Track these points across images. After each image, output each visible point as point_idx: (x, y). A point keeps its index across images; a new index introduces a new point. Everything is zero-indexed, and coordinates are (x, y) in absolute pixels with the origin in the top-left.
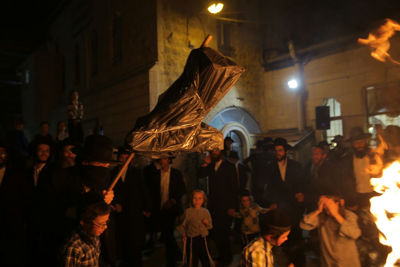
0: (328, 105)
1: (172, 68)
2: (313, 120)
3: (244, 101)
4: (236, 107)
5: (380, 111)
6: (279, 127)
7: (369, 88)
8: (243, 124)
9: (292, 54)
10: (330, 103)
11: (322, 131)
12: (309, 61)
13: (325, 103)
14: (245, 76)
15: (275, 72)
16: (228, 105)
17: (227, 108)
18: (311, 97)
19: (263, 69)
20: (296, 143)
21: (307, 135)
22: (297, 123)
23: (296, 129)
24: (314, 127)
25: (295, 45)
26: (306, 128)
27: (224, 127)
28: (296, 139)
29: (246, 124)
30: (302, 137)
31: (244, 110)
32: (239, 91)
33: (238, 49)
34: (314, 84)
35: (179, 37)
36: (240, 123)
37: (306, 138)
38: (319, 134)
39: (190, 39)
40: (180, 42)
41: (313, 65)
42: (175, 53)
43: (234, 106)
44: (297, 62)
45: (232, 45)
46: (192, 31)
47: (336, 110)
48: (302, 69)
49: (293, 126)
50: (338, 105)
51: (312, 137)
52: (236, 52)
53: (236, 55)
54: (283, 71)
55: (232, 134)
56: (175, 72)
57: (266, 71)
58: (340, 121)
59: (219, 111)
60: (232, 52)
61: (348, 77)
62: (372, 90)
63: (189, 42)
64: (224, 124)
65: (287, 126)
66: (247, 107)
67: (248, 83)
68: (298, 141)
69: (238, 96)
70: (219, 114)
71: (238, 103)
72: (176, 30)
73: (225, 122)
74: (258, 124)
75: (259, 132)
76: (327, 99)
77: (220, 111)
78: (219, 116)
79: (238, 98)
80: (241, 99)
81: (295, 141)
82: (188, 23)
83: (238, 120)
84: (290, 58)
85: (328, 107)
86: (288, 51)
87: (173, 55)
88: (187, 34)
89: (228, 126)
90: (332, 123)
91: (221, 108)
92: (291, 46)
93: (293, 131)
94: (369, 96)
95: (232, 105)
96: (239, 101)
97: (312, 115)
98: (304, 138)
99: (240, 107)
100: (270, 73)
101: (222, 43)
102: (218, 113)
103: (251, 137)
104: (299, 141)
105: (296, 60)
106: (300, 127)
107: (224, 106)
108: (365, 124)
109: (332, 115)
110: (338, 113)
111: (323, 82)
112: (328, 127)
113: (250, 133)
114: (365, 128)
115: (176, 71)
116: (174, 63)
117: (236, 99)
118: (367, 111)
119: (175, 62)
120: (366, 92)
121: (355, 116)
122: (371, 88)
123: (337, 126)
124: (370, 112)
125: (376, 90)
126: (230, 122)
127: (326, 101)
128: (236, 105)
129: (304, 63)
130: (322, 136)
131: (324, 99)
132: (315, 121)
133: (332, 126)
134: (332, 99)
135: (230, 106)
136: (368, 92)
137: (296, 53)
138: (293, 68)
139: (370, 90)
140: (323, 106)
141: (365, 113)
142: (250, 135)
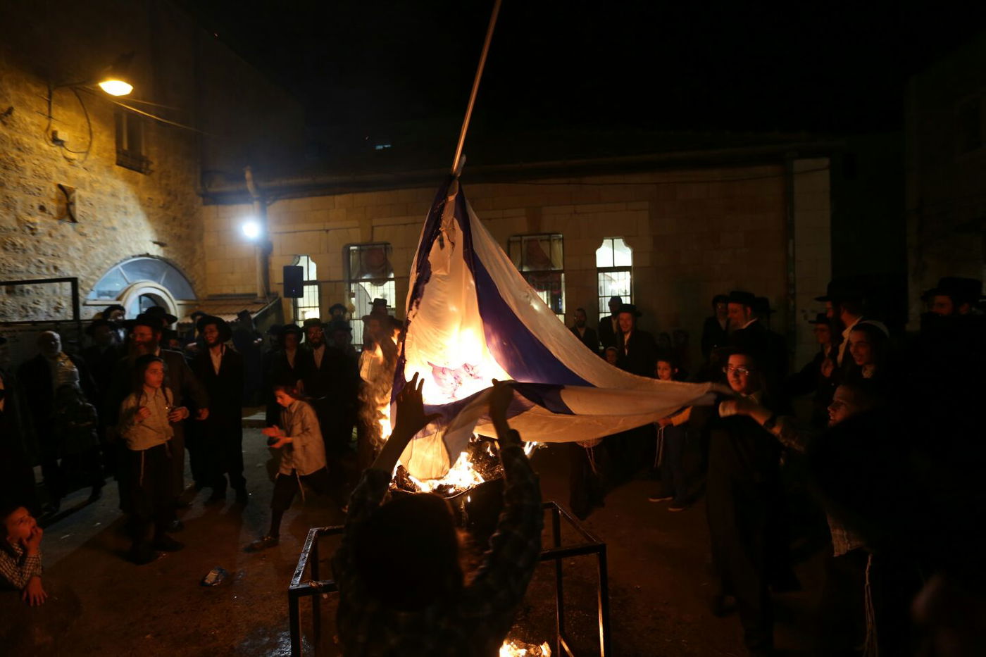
0: (299, 265)
1: (13, 175)
2: (279, 284)
3: (167, 248)
4: (152, 256)
5: (365, 278)
6: (227, 290)
7: (352, 248)
8: (164, 285)
9: (250, 185)
10: (303, 262)
11: (292, 299)
12: (275, 200)
13: (296, 261)
14: (168, 208)
15: (221, 207)
16: (137, 252)
17: (134, 257)
18: (276, 251)
19: (200, 200)
21: (271, 305)
22: (256, 286)
23: (255, 295)
24: (281, 294)
25: (253, 172)
26: (268, 293)
27: (129, 288)
28: (255, 310)
29: (169, 283)
30: (263, 308)
31: (165, 261)
32: (157, 231)
33: (156, 162)
34: (281, 233)
35: (28, 119)
36: (159, 283)
37: (268, 309)
38: (288, 303)
39: (55, 127)
40: (33, 128)
41: (278, 206)
42: (20, 148)
43: (148, 255)
44: (257, 199)
45: (144, 153)
46: (59, 113)
47: (311, 271)
48: (263, 210)
49: (249, 290)
50: (313, 266)
51: (278, 307)
52: (152, 167)
53: (152, 171)
54: (235, 207)
56: (19, 183)
57: (205, 204)
58: (316, 287)
59: (118, 261)
60: (144, 164)
61: (327, 231)
62: (357, 250)
63: (54, 133)
64: (128, 283)
65: (240, 291)
66: (171, 257)
67: (174, 219)
68: (257, 313)
69: (156, 240)
70: (119, 266)
71: (155, 251)
72: (21, 103)
73: (130, 280)
74: (191, 284)
75: (192, 297)
76: (297, 256)
77: (121, 262)
78: (118, 269)
79: (155, 243)
80: (161, 244)
82: (50, 96)
83: (154, 277)
84: (247, 191)
85: (302, 268)
86: (243, 180)
87: (15, 151)
88: (50, 117)
89: (136, 286)
90: (306, 288)
91: (123, 257)
92: (248, 175)
93: (249, 298)
94: (351, 257)
95: (145, 253)
96: (157, 246)
97: (278, 277)
98: (266, 308)
99: (158, 257)
100: (213, 208)
101: (125, 147)
102: (116, 264)
103: (179, 305)
104: (259, 313)
105: (255, 196)
106: (259, 294)
107: (130, 254)
108: (347, 293)
109: (305, 279)
110: (313, 277)
111: (295, 232)
112: (302, 296)
113: (177, 298)
114: (347, 297)
115: (22, 181)
116: (16, 166)
117: (151, 244)
118: (350, 277)
119: (21, 165)
120: (349, 252)
121: (336, 282)
122: (355, 248)
123: (312, 294)
124: (353, 278)
125: (360, 251)
126: (141, 281)
127: (298, 259)
128: (151, 253)
129: (268, 202)
130: (292, 306)
131: (295, 255)
132: (282, 286)
133: (305, 294)
134: (306, 257)
135: (141, 254)
136: (351, 253)
137: (256, 186)
138: (250, 206)
139: (353, 250)
140: (293, 265)
141: (347, 278)
142: (176, 302)
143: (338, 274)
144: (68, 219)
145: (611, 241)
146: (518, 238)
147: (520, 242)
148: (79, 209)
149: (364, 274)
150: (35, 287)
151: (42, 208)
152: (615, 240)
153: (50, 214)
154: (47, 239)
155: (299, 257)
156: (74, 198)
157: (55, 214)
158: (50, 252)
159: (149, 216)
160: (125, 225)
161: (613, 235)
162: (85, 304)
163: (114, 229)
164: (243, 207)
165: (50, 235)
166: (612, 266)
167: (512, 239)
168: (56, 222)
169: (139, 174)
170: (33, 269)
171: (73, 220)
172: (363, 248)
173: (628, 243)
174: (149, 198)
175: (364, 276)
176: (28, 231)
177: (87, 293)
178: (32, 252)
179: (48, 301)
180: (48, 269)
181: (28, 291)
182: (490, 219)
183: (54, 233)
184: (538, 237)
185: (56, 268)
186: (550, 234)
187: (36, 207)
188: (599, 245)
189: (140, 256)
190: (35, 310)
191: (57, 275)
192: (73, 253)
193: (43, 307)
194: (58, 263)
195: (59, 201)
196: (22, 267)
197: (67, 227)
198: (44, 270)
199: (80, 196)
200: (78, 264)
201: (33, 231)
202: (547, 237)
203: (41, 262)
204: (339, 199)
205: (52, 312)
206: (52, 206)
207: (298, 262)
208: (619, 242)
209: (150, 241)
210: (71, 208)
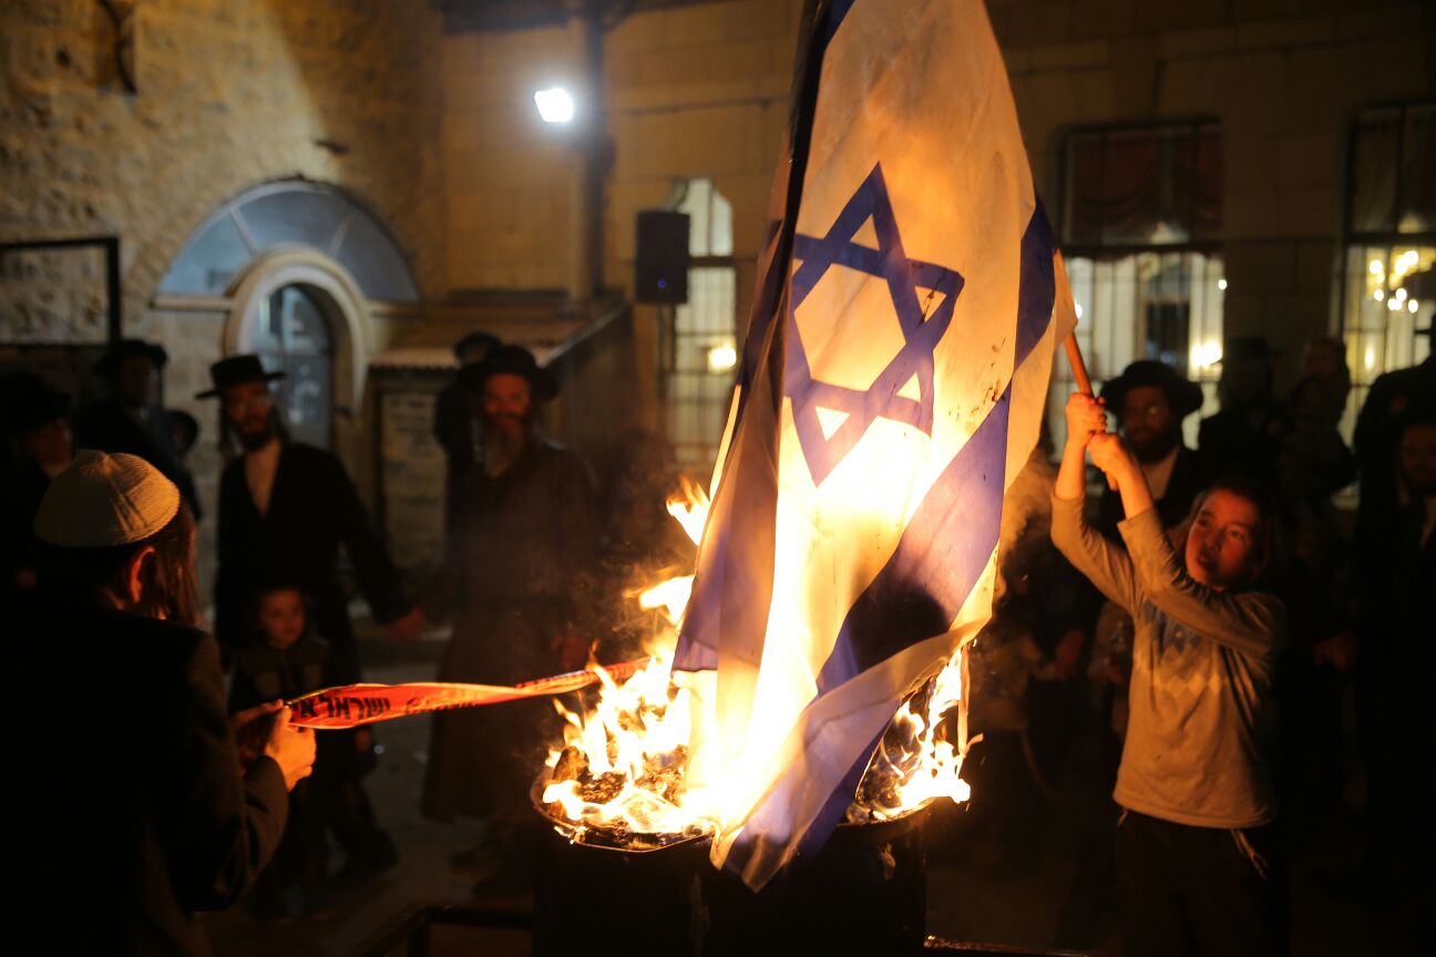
0: (686, 208)
2: (626, 263)
3: (346, 159)
4: (312, 182)
6: (496, 278)
8: (341, 259)
10: (696, 200)
11: (658, 309)
12: (626, 13)
13: (679, 193)
14: (354, 47)
16: (275, 169)
17: (268, 182)
18: (624, 167)
20: (556, 352)
21: (603, 322)
22: (567, 273)
23: (563, 294)
24: (630, 294)
26: (599, 291)
27: (254, 265)
29: (352, 257)
31: (343, 196)
32: (323, 111)
34: (639, 113)
36: (326, 251)
38: (645, 316)
43: (300, 178)
47: (714, 226)
48: (595, 46)
49: (547, 278)
50: (723, 211)
51: (622, 331)
55: (291, 297)
58: (729, 275)
59: (232, 195)
64: (253, 253)
65: (528, 279)
66: (360, 182)
67: (370, 75)
68: (565, 342)
69: (321, 134)
70: (233, 209)
71: (319, 165)
73: (257, 244)
74: (408, 258)
75: (410, 294)
76: (682, 182)
77: (239, 195)
78: (231, 217)
79: (321, 144)
80: (334, 147)
81: (550, 344)
83: (316, 236)
85: (686, 218)
89: (272, 262)
90: (698, 278)
91: (242, 183)
93: (546, 301)
95: (290, 170)
96: (323, 154)
97: (624, 244)
98: (589, 332)
99: (326, 184)
102: (225, 202)
103: (374, 315)
104: (569, 345)
106: (576, 288)
107: (255, 173)
109: (698, 247)
110: (723, 246)
111: (675, 109)
112: (685, 299)
113: (373, 293)
117: (309, 146)
123: (716, 294)
126: (284, 246)
127: (680, 189)
128: (309, 174)
130: (658, 328)
131: (674, 179)
132: (632, 270)
133: (696, 294)
134: (704, 185)
135: (285, 174)
140: (667, 209)
142: (370, 307)
144: (117, 84)
148: (144, 58)
150: (46, 260)
151: (64, 58)
153: (79, 72)
154: (71, 136)
155: (687, 183)
156: (131, 29)
157: (89, 69)
158: (78, 170)
159: (307, 72)
160: (249, 97)
162: (152, 305)
163: (221, 108)
165: (79, 126)
167: (1368, 115)
168: (91, 93)
170: (42, 213)
171: (130, 87)
174: (308, 22)
176: (32, 117)
177: (156, 276)
178: (40, 170)
179: (72, 295)
180: (73, 212)
181: (30, 268)
183: (88, 122)
185: (90, 212)
187: (51, 55)
189: (284, 180)
190: (45, 316)
191: (92, 229)
192: (129, 174)
193: (61, 308)
194: (96, 199)
195: (100, 37)
196: (19, 208)
197: (116, 106)
198: (65, 216)
199: (146, 24)
200: (138, 200)
201: (43, 117)
203: (57, 195)
205: (80, 322)
206: (85, 53)
207: (680, 201)
209: (308, 139)
210: (125, 53)
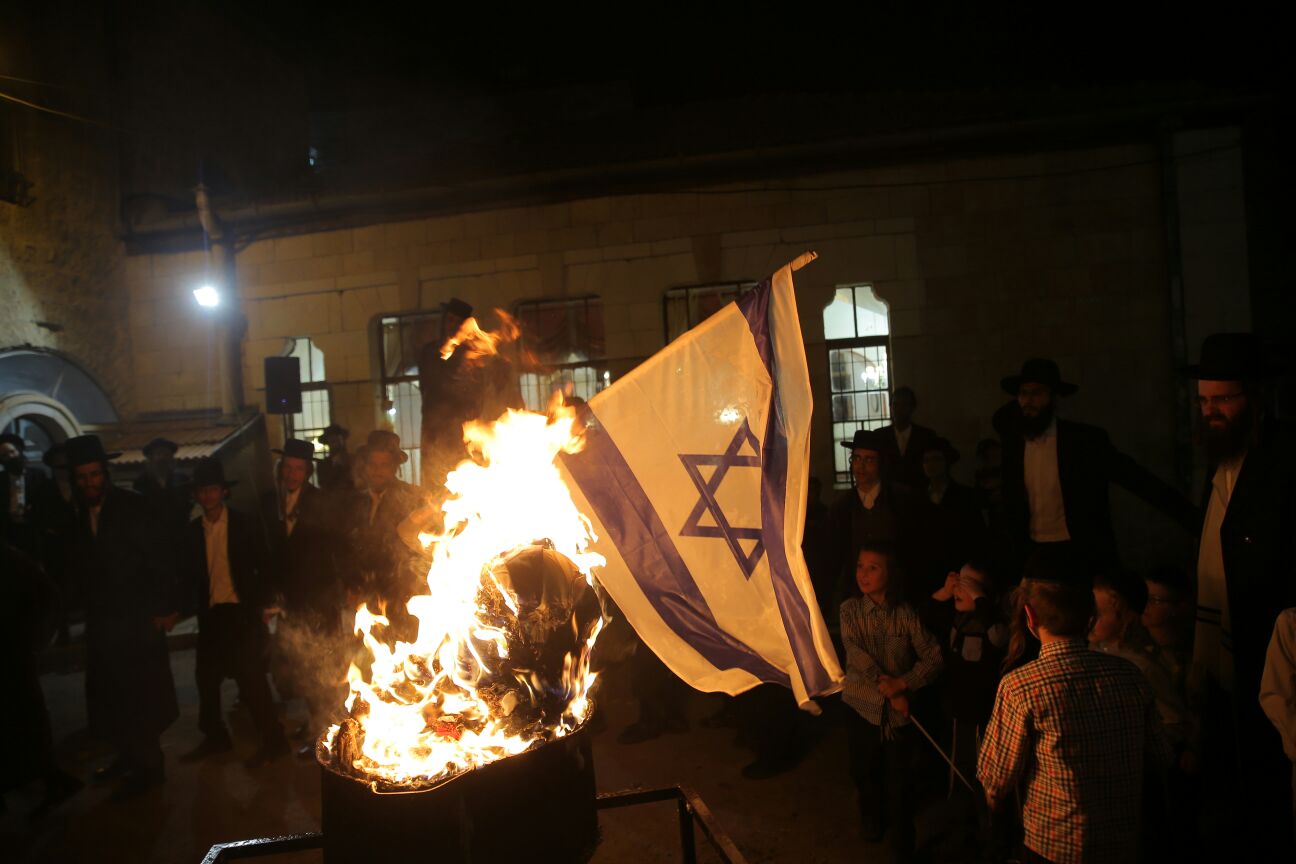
0: (294, 355)
2: (260, 390)
3: (62, 334)
4: (36, 349)
5: (410, 373)
7: (385, 321)
8: (60, 399)
9: (204, 218)
10: (301, 349)
11: (281, 416)
12: (249, 241)
13: (289, 348)
14: (63, 263)
15: (157, 258)
16: (8, 342)
17: (4, 350)
18: (254, 333)
19: (122, 247)
20: (217, 447)
21: (245, 427)
22: (219, 397)
23: (218, 411)
24: (263, 408)
25: (210, 195)
26: (242, 408)
28: (216, 438)
29: (67, 396)
30: (232, 433)
31: (59, 357)
32: (43, 304)
33: (39, 183)
34: (260, 300)
36: (51, 396)
37: (240, 436)
38: (274, 422)
41: (255, 252)
43: (28, 346)
44: (218, 242)
45: (17, 168)
47: (313, 365)
48: (229, 260)
49: (209, 402)
50: (318, 356)
51: (260, 428)
52: (32, 193)
53: (33, 200)
54: (181, 256)
55: (23, 424)
57: (130, 253)
58: (325, 393)
60: (19, 187)
61: (341, 292)
62: (393, 324)
65: (191, 404)
66: (71, 348)
67: (75, 281)
68: (220, 441)
69: (42, 319)
71: (40, 338)
74: (108, 395)
75: (111, 418)
76: (291, 341)
79: (40, 325)
80: (51, 327)
81: (213, 443)
83: (42, 385)
84: (200, 228)
85: (297, 360)
86: (193, 208)
90: (306, 396)
92: (201, 199)
94: (386, 337)
95: (22, 343)
96: (44, 331)
97: (257, 378)
98: (237, 434)
99: (47, 350)
100: (143, 260)
104: (224, 443)
105: (214, 237)
106: (226, 408)
108: (379, 402)
109: (305, 378)
110: (319, 376)
112: (299, 409)
113: (82, 421)
114: (378, 409)
117: (33, 327)
118: (383, 371)
120: (381, 328)
121: (358, 382)
122: (392, 320)
123: (317, 406)
124: (390, 374)
125: (400, 326)
126: (17, 392)
127: (291, 343)
128: (34, 344)
129: (237, 246)
130: (282, 428)
131: (286, 338)
132: (263, 393)
133: (306, 406)
134: (306, 341)
135: (16, 344)
136: (386, 330)
137: (216, 220)
138: (207, 253)
139: (388, 325)
140: (284, 355)
141: (378, 376)
143: (362, 368)
145: (850, 290)
146: (683, 291)
147: (686, 298)
149: (409, 367)
152: (857, 289)
155: (294, 341)
159: (29, 278)
161: (852, 281)
164: (193, 255)
166: (853, 335)
167: (671, 293)
169: (8, 204)
172: (404, 319)
173: (880, 294)
174: (29, 247)
175: (409, 369)
182: (628, 260)
184: (717, 288)
186: (738, 283)
188: (829, 298)
189: (15, 348)
202: (734, 288)
204: (360, 234)
207: (292, 351)
208: (865, 293)
209: (32, 321)
